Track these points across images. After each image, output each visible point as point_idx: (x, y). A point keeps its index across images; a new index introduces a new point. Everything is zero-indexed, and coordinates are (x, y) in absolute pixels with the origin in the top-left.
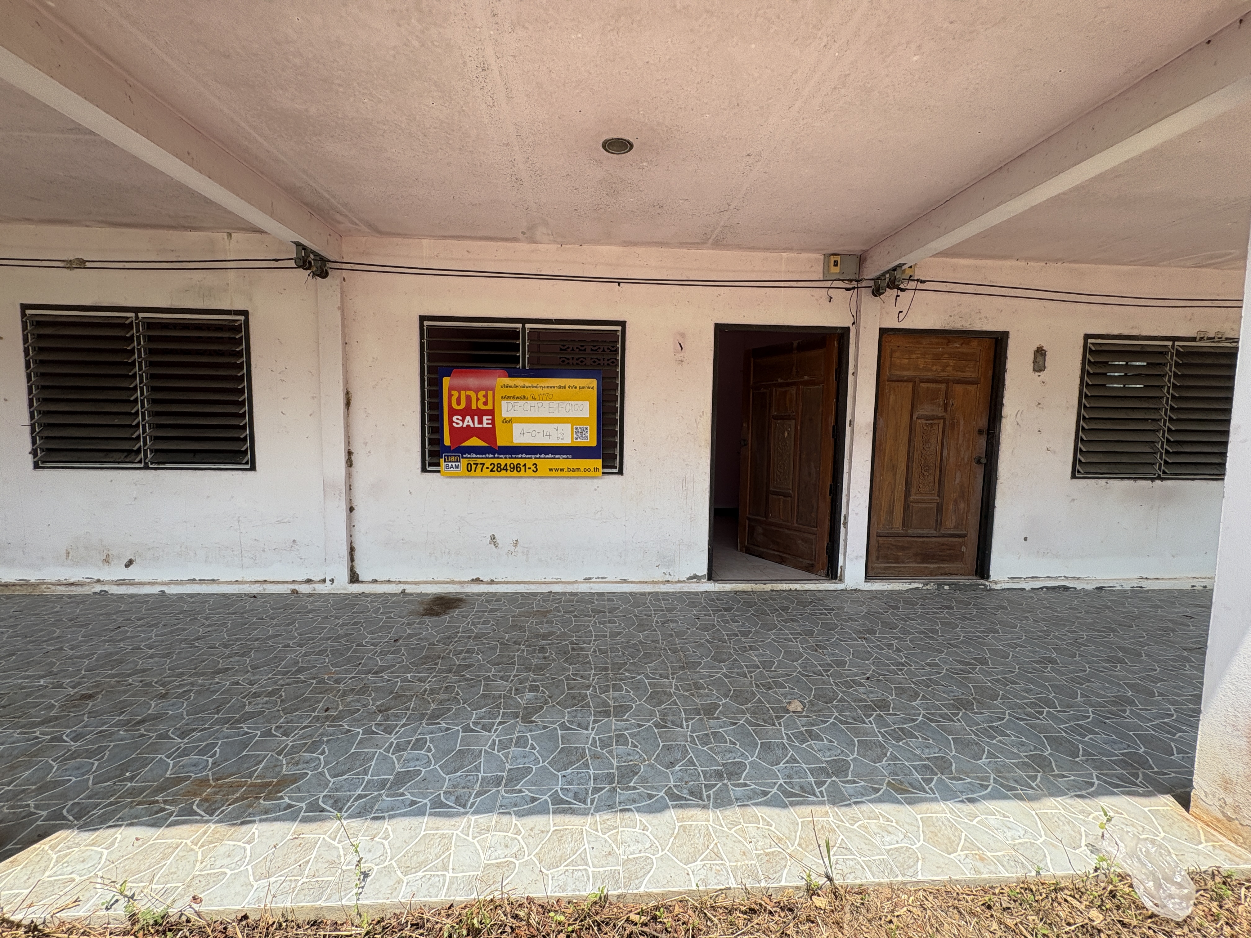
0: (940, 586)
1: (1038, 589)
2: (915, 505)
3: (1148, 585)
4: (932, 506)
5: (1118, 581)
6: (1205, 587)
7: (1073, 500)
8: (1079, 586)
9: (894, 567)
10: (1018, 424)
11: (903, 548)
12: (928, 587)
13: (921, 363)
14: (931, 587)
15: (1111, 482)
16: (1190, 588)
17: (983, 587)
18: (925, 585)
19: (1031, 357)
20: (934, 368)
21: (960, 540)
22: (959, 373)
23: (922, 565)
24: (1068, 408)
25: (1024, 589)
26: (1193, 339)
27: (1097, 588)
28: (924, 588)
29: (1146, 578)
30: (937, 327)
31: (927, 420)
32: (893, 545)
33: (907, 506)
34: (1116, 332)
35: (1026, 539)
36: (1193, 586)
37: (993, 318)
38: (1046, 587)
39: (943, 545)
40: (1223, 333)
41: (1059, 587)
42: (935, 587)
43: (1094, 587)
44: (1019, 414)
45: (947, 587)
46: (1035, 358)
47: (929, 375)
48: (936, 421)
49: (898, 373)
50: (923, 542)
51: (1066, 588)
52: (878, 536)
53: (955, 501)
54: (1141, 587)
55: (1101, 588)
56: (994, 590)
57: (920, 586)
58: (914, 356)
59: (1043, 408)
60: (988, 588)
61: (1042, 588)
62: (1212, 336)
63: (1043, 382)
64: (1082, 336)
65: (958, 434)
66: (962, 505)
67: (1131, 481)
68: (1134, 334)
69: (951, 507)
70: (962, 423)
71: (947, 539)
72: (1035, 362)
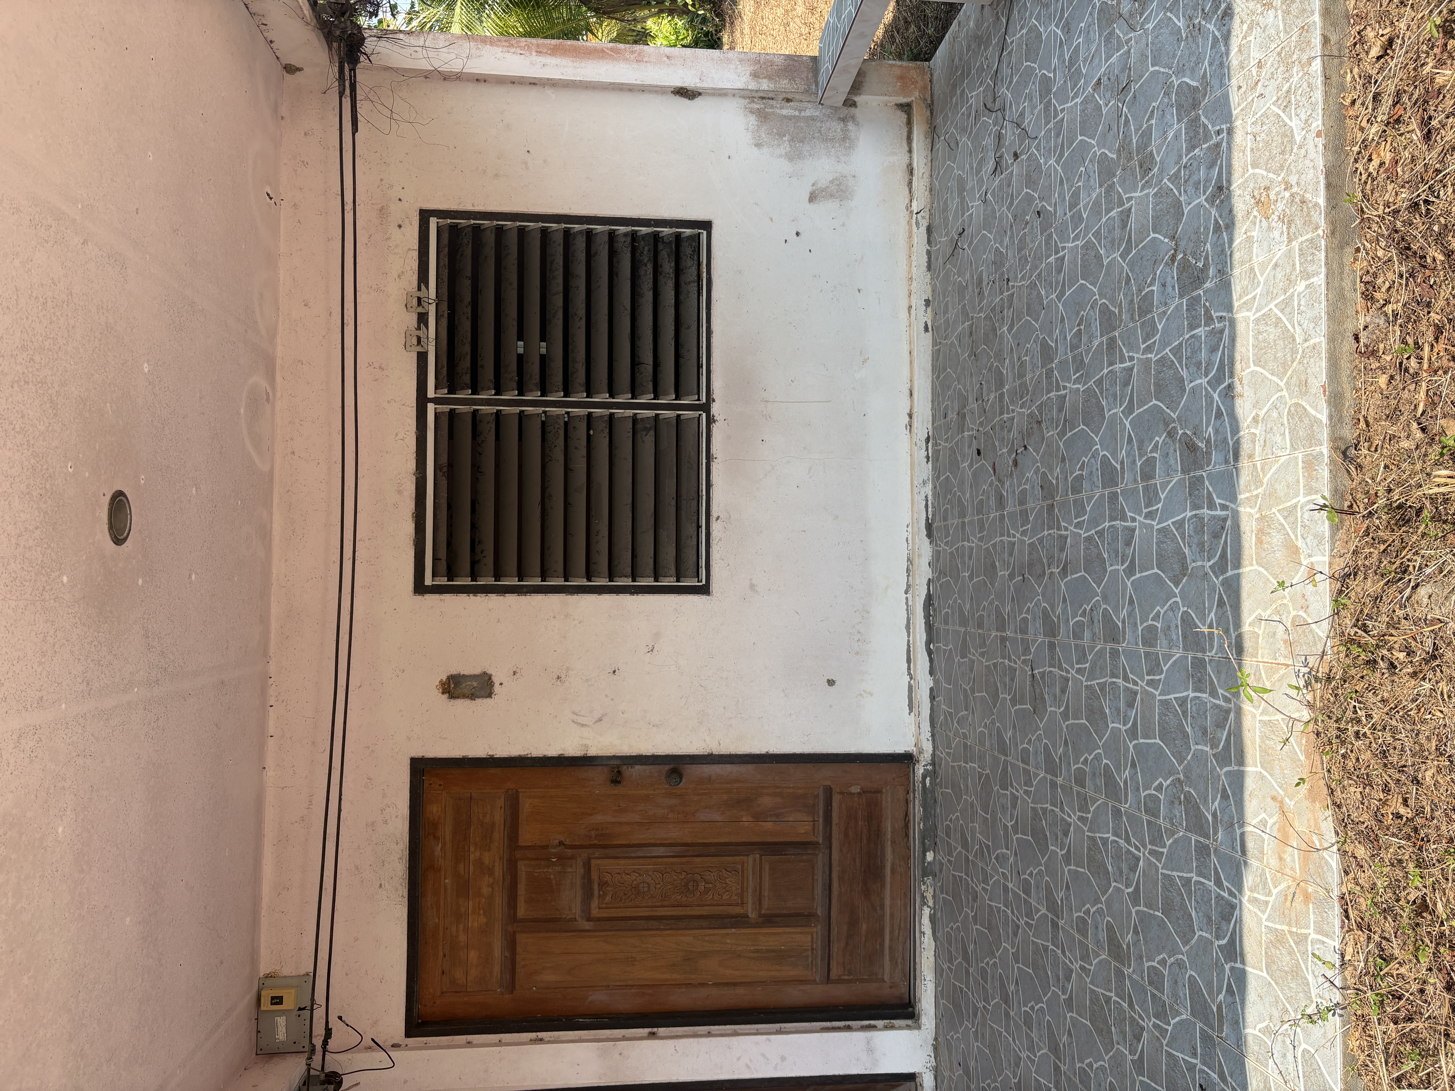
0: (927, 871)
1: (931, 661)
2: (766, 903)
3: (923, 425)
4: (767, 867)
5: (916, 490)
6: (927, 303)
7: (752, 586)
8: (924, 572)
9: (891, 940)
10: (600, 720)
11: (853, 923)
12: (929, 895)
13: (476, 921)
14: (928, 889)
15: (715, 512)
16: (929, 334)
17: (928, 780)
18: (924, 903)
19: (461, 705)
20: (486, 891)
21: (836, 799)
22: (496, 835)
23: (888, 879)
24: (567, 616)
25: (931, 689)
26: (422, 358)
27: (929, 535)
28: (931, 903)
29: (910, 416)
30: (402, 912)
31: (592, 895)
32: (847, 944)
33: (769, 920)
34: (409, 527)
35: (831, 683)
36: (926, 329)
37: (384, 796)
38: (928, 643)
39: (846, 835)
40: (409, 295)
41: (927, 616)
42: (929, 880)
43: (927, 541)
44: (580, 720)
45: (930, 856)
46: (464, 696)
47: (499, 901)
48: (595, 876)
49: (497, 969)
50: (841, 879)
51: (929, 600)
52: (828, 980)
53: (758, 817)
54: (928, 440)
55: (929, 526)
56: (934, 755)
57: (926, 911)
58: (462, 938)
59: (568, 669)
60: (929, 768)
61: (930, 653)
62: (415, 317)
63: (515, 673)
64: (419, 598)
65: (620, 823)
66: (767, 801)
67: (715, 467)
68: (413, 487)
69: (769, 825)
70: (598, 818)
71: (834, 827)
72: (472, 697)
